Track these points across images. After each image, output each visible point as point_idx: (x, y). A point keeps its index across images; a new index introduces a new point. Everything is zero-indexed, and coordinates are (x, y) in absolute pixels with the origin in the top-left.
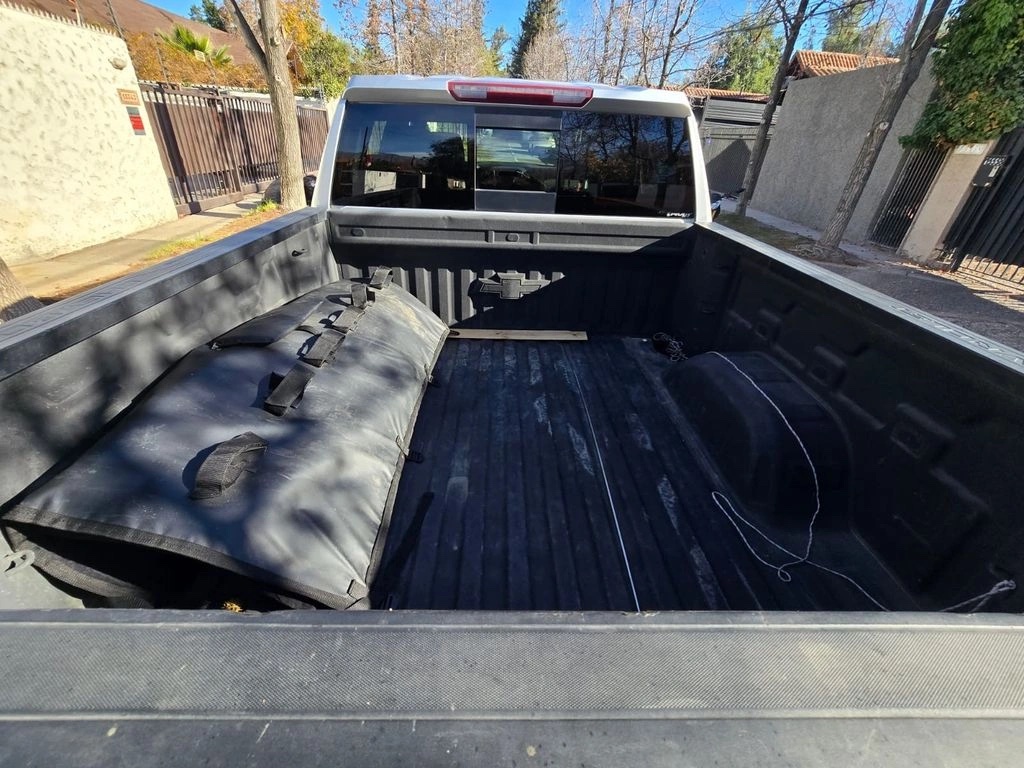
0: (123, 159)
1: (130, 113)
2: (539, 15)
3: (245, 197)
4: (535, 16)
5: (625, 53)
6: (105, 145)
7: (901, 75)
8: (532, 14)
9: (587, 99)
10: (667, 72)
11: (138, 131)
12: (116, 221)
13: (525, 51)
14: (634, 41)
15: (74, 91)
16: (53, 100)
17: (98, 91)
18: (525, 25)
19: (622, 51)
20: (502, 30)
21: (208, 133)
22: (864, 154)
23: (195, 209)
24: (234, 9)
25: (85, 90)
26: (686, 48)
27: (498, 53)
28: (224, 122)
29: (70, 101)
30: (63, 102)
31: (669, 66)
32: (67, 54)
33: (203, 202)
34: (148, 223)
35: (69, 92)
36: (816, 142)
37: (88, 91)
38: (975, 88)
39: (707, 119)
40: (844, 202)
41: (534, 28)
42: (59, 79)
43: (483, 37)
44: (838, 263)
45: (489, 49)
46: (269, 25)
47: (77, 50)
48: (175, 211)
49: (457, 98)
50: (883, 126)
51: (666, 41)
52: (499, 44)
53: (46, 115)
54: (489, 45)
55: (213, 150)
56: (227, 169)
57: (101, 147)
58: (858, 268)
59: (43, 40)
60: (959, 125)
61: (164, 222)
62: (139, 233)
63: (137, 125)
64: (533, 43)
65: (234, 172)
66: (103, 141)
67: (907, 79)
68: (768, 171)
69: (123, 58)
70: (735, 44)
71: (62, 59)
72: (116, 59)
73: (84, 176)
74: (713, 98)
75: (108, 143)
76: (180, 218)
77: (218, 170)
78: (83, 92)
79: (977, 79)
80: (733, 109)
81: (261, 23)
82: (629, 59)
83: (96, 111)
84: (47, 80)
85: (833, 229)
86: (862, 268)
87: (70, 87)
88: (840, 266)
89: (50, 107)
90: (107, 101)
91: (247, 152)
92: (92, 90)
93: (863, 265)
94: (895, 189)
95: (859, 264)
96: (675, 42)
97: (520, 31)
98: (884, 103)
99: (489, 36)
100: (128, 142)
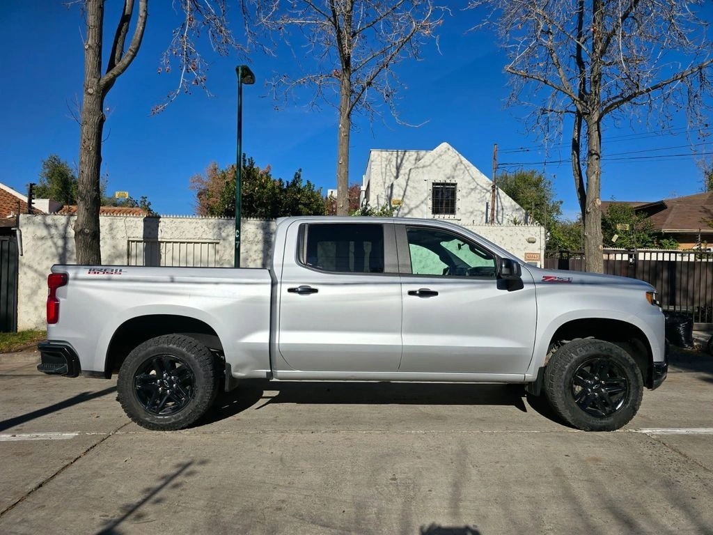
69: (537, 237)
72: (531, 238)
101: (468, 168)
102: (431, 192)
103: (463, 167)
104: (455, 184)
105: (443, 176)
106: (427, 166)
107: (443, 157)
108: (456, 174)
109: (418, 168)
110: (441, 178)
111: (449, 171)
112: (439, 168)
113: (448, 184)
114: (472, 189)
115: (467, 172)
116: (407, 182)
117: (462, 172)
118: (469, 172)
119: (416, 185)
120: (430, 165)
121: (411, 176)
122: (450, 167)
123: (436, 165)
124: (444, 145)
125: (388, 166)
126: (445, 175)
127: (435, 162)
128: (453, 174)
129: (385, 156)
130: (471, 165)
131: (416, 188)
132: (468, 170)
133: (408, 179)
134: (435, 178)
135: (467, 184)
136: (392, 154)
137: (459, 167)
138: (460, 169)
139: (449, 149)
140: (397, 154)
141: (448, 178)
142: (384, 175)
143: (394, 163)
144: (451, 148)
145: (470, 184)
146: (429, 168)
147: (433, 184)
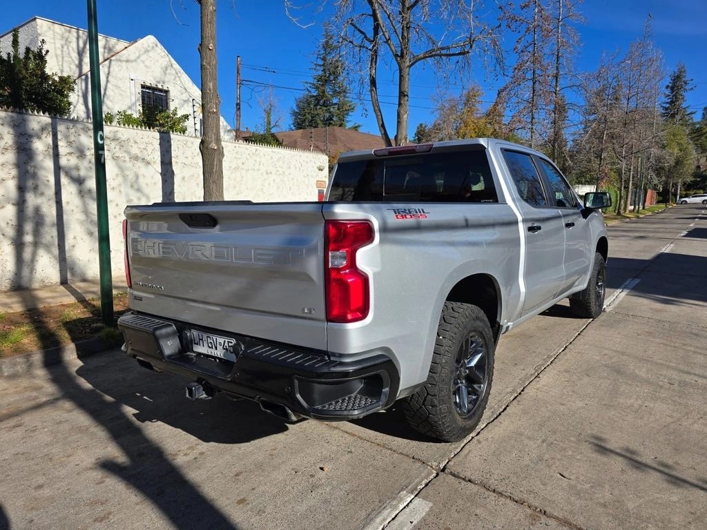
1: (318, 193)
9: (431, 149)
15: (296, 183)
17: (307, 182)
25: (301, 182)
32: (298, 166)
35: (293, 183)
42: (291, 177)
46: (399, 137)
47: (304, 164)
49: (378, 156)
59: (291, 161)
69: (325, 165)
71: (296, 168)
72: (321, 166)
78: (299, 183)
87: (294, 181)
90: (310, 186)
92: (304, 182)
101: (179, 75)
102: (140, 96)
103: (174, 72)
104: (167, 92)
105: (152, 78)
106: (132, 61)
107: (151, 54)
108: (166, 80)
109: (120, 61)
110: (150, 82)
111: (158, 73)
112: (146, 66)
113: (161, 90)
114: (185, 101)
115: (178, 79)
116: (107, 78)
117: (173, 77)
118: (180, 80)
119: (120, 84)
120: (135, 61)
121: (111, 69)
122: (160, 70)
123: (143, 62)
124: (150, 39)
125: (66, 47)
126: (154, 78)
127: (141, 58)
128: (163, 78)
129: (60, 32)
130: (182, 71)
131: (119, 87)
132: (179, 77)
133: (108, 74)
134: (144, 79)
135: (179, 93)
136: (70, 32)
137: (169, 71)
138: (170, 74)
139: (156, 45)
140: (78, 33)
141: (159, 82)
142: (60, 59)
143: (74, 45)
144: (159, 44)
145: (182, 94)
146: (134, 63)
147: (143, 87)
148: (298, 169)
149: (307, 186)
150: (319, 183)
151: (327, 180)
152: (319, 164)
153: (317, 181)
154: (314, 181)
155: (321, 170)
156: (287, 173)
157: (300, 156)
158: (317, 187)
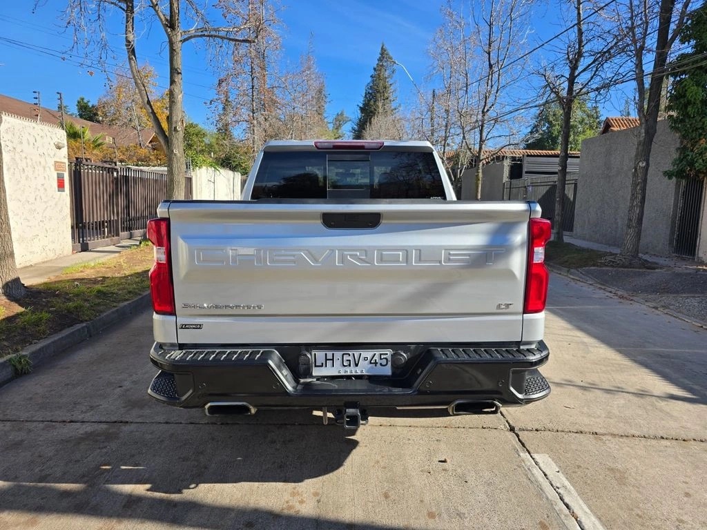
0: (47, 208)
1: (58, 177)
2: (375, 102)
3: (121, 241)
4: (372, 103)
5: (449, 128)
6: (38, 198)
7: (643, 131)
8: (369, 101)
9: (381, 147)
10: (484, 138)
11: (61, 189)
12: (31, 252)
13: (364, 129)
14: (454, 118)
15: (30, 164)
16: (16, 169)
17: (43, 163)
18: (362, 110)
19: (446, 126)
20: (342, 114)
21: (103, 192)
22: (635, 185)
23: (85, 248)
24: (151, 111)
25: (36, 162)
26: (496, 120)
27: (340, 131)
28: (117, 184)
29: (26, 169)
30: (22, 170)
31: (484, 134)
32: (32, 140)
33: (91, 243)
34: (51, 256)
35: (27, 164)
36: (612, 181)
37: (38, 163)
38: (702, 137)
39: (526, 172)
40: (630, 220)
41: (371, 112)
42: (24, 155)
43: (326, 120)
44: (640, 268)
45: (331, 129)
46: (174, 119)
47: (38, 138)
48: (71, 248)
49: (318, 148)
50: (642, 164)
51: (480, 117)
52: (340, 125)
53: (10, 178)
54: (331, 126)
55: (105, 204)
56: (112, 219)
57: (36, 199)
58: (657, 270)
59: (22, 133)
60: (701, 161)
61: (61, 256)
62: (43, 262)
63: (61, 185)
64: (370, 123)
65: (117, 221)
66: (38, 195)
67: (648, 132)
68: (581, 207)
69: (63, 142)
70: (554, 115)
71: (29, 144)
72: (58, 143)
73: (20, 218)
74: (528, 156)
75: (41, 197)
76: (73, 253)
77: (106, 219)
78: (34, 164)
79: (701, 131)
80: (549, 163)
81: (169, 119)
82: (452, 131)
83: (39, 175)
84: (17, 157)
85: (629, 243)
86: (660, 270)
87: (28, 160)
88: (641, 270)
89: (14, 173)
90: (47, 169)
91: (128, 207)
92: (40, 163)
93: (661, 268)
94: (679, 211)
95: (657, 268)
96: (486, 117)
97: (359, 114)
98: (637, 149)
99: (330, 120)
100: (52, 197)
148: (32, 144)
149: (44, 168)
150: (57, 165)
151: (66, 161)
152: (56, 140)
153: (56, 162)
154: (51, 162)
155: (59, 148)
156: (18, 150)
157: (34, 128)
158: (56, 170)
